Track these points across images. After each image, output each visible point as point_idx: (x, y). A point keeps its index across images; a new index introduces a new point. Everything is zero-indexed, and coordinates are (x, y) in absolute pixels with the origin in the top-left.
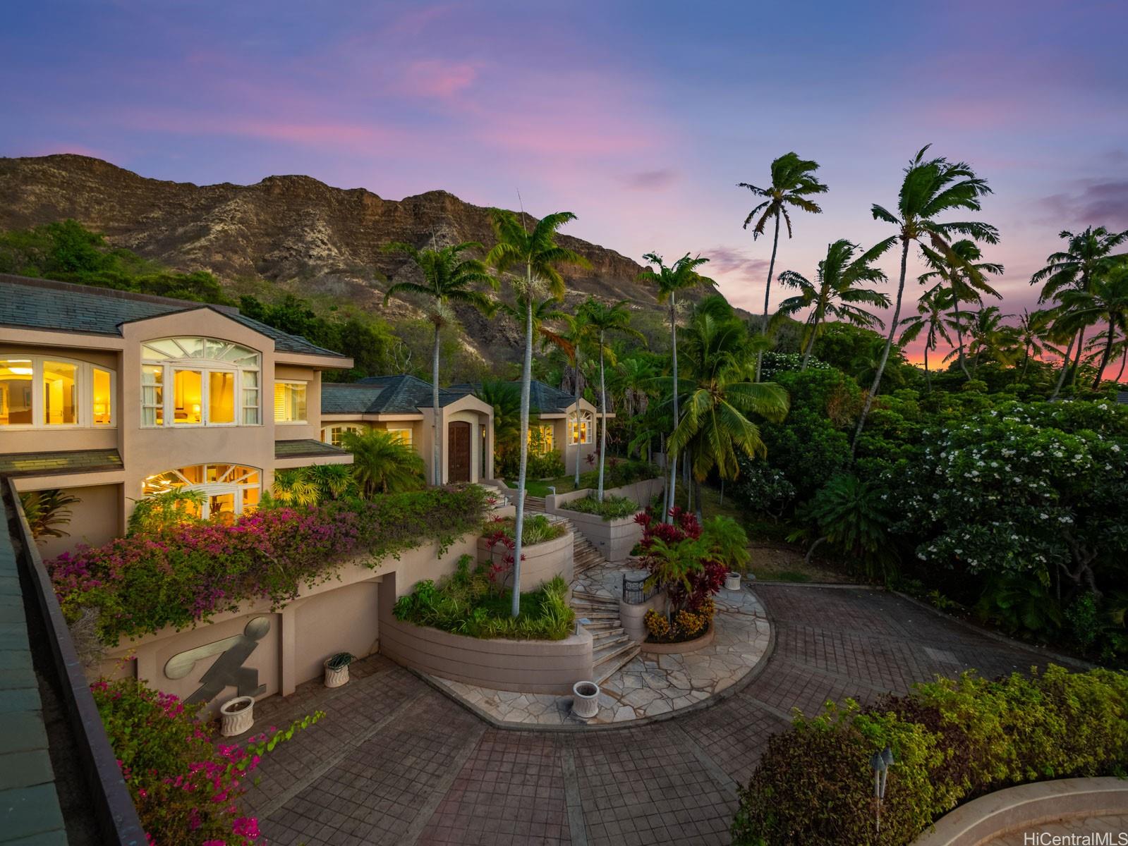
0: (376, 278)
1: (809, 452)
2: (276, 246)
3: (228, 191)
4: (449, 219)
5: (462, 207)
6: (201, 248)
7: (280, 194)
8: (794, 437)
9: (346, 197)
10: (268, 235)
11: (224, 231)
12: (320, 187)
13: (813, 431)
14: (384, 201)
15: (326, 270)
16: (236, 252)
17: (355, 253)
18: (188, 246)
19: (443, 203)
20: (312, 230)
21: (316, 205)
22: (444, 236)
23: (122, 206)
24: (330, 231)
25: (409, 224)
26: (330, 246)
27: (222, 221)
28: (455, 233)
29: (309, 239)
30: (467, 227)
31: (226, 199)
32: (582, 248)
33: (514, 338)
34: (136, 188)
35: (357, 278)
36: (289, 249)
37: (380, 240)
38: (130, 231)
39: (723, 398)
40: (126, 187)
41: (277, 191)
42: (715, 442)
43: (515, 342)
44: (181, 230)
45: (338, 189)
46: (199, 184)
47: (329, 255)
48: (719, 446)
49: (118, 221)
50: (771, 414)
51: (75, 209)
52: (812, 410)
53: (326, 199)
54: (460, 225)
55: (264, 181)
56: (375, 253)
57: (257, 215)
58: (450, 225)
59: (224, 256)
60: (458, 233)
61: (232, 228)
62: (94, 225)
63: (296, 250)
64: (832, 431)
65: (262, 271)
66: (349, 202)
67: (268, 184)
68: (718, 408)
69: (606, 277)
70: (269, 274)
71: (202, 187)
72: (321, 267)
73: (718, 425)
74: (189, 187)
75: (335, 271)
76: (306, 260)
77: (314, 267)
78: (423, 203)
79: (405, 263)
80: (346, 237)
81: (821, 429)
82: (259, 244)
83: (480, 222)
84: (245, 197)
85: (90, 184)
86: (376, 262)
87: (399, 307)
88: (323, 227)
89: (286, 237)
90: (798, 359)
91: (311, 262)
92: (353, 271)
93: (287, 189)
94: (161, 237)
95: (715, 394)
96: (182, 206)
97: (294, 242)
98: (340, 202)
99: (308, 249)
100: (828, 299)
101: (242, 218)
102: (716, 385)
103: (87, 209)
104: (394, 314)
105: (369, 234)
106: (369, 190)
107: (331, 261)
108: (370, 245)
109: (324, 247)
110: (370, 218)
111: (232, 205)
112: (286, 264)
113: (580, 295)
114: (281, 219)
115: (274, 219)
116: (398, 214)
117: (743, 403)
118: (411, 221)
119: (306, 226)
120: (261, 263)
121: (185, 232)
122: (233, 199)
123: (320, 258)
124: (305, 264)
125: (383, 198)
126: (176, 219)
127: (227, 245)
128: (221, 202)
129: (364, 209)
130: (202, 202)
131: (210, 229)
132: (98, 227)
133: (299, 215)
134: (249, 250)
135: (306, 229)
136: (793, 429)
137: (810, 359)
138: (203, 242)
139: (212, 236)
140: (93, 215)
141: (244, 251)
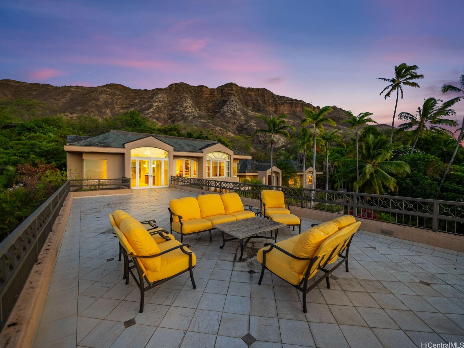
0: (209, 119)
1: (419, 189)
2: (174, 109)
3: (158, 91)
4: (234, 94)
5: (239, 88)
6: (151, 112)
7: (174, 90)
8: (411, 183)
9: (197, 89)
10: (171, 105)
11: (157, 105)
12: (187, 86)
13: (420, 181)
14: (210, 89)
15: (191, 117)
16: (161, 113)
17: (200, 110)
18: (147, 112)
19: (232, 87)
20: (185, 102)
21: (187, 93)
22: (233, 101)
23: (126, 99)
24: (191, 102)
25: (219, 97)
26: (192, 108)
27: (156, 102)
28: (237, 99)
29: (184, 106)
30: (241, 96)
31: (157, 94)
32: (288, 101)
33: (262, 140)
34: (130, 93)
35: (203, 119)
36: (178, 110)
37: (209, 104)
38: (128, 108)
39: (378, 167)
40: (127, 93)
41: (173, 89)
42: (375, 185)
43: (263, 142)
44: (144, 106)
45: (194, 86)
46: (149, 90)
47: (192, 111)
48: (377, 186)
49: (125, 105)
50: (400, 174)
51: (113, 102)
52: (419, 172)
53: (190, 90)
54: (238, 95)
55: (169, 86)
56: (207, 109)
57: (167, 98)
58: (235, 96)
59: (158, 115)
60: (238, 99)
61: (160, 104)
62: (118, 106)
63: (180, 110)
64: (430, 181)
65: (170, 119)
66: (197, 90)
67: (171, 87)
68: (376, 171)
69: (299, 112)
70: (172, 120)
71: (150, 90)
72: (190, 116)
73: (376, 178)
74: (146, 91)
75: (195, 117)
76: (184, 114)
77: (187, 117)
78: (224, 88)
79: (218, 112)
80: (197, 104)
81: (424, 180)
82: (168, 109)
83: (246, 93)
84: (163, 92)
85: (117, 93)
86: (207, 113)
87: (221, 130)
88: (189, 101)
89: (177, 106)
90: (403, 148)
91: (186, 115)
92: (201, 117)
93: (177, 88)
94: (138, 109)
95: (374, 166)
96: (144, 98)
97: (179, 108)
98: (195, 91)
99: (185, 109)
100: (424, 124)
101: (162, 100)
102: (375, 162)
103: (116, 101)
104: (219, 133)
105: (205, 102)
106: (205, 85)
107: (193, 114)
108: (205, 106)
109: (190, 108)
110: (205, 96)
111: (159, 96)
112: (177, 116)
113: (289, 121)
114: (175, 99)
115: (173, 99)
116: (215, 93)
117: (387, 169)
118: (220, 96)
119: (183, 101)
120: (169, 116)
121: (145, 107)
122: (159, 93)
123: (189, 113)
124: (184, 116)
125: (210, 88)
126: (142, 102)
127: (159, 110)
128: (155, 95)
129: (203, 93)
130: (150, 95)
131: (153, 105)
132: (119, 107)
133: (181, 97)
134: (165, 111)
135: (183, 102)
136: (410, 180)
137: (409, 147)
138: (151, 110)
139: (154, 108)
140: (118, 103)
141: (164, 112)
